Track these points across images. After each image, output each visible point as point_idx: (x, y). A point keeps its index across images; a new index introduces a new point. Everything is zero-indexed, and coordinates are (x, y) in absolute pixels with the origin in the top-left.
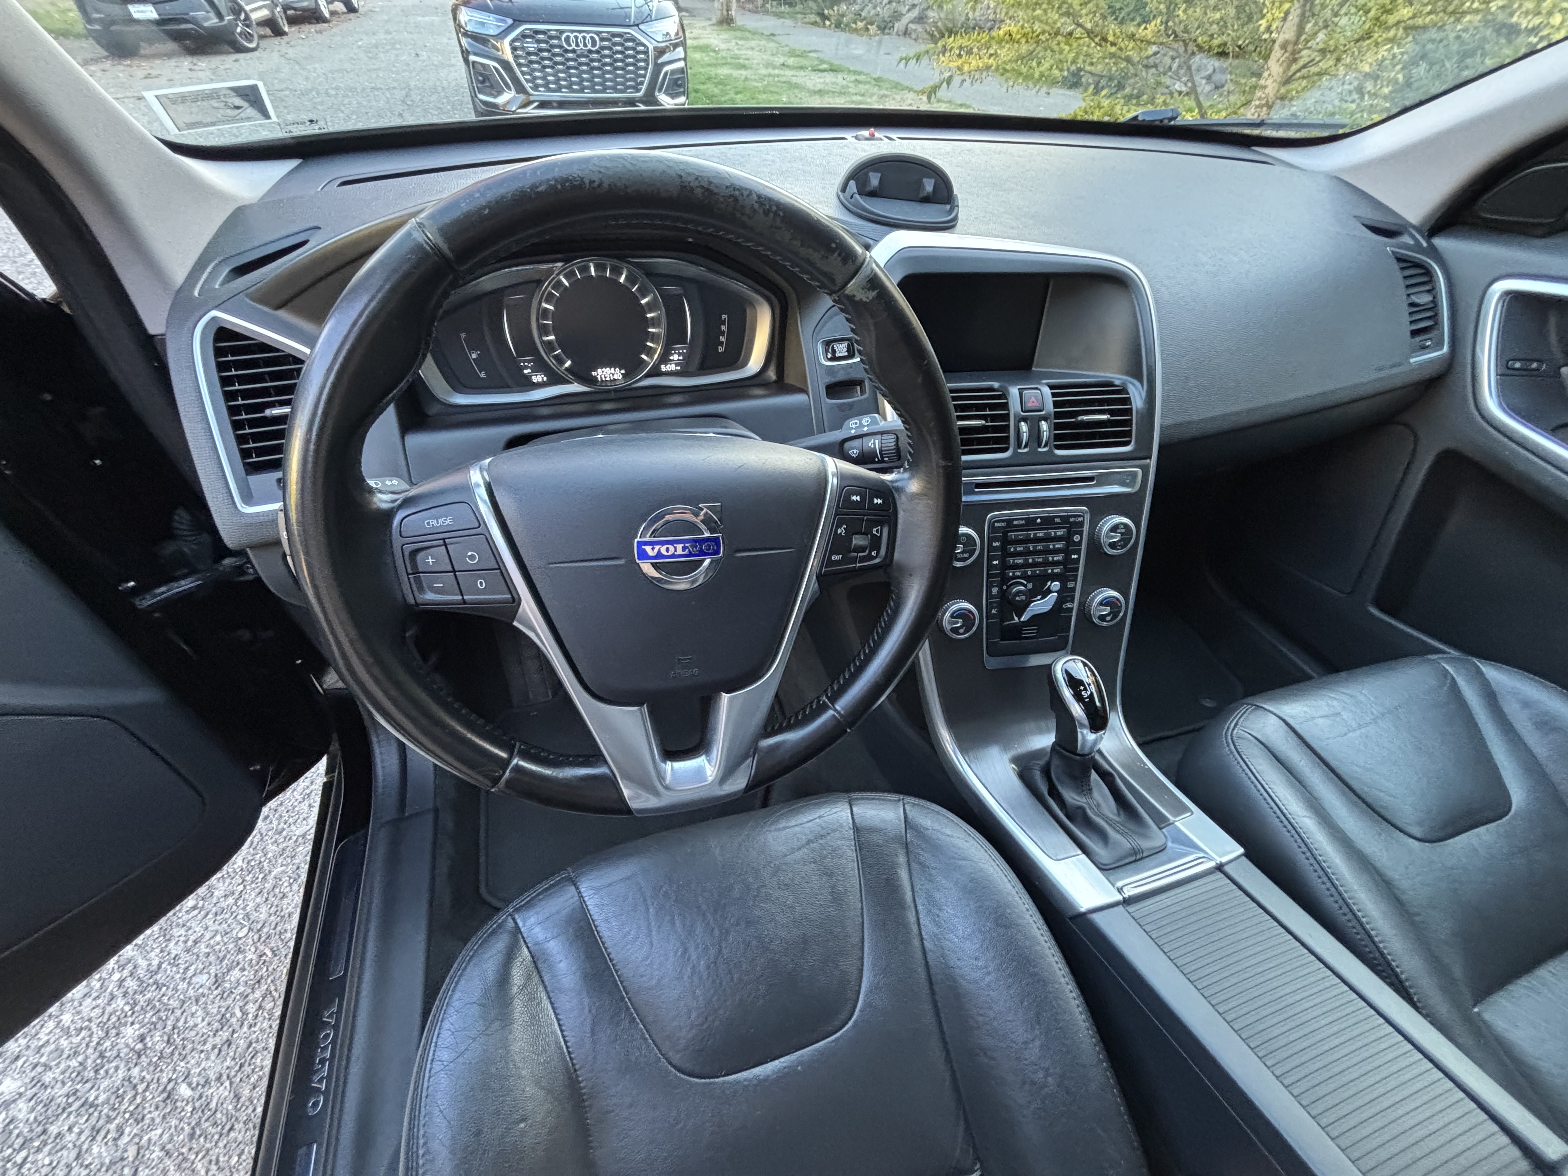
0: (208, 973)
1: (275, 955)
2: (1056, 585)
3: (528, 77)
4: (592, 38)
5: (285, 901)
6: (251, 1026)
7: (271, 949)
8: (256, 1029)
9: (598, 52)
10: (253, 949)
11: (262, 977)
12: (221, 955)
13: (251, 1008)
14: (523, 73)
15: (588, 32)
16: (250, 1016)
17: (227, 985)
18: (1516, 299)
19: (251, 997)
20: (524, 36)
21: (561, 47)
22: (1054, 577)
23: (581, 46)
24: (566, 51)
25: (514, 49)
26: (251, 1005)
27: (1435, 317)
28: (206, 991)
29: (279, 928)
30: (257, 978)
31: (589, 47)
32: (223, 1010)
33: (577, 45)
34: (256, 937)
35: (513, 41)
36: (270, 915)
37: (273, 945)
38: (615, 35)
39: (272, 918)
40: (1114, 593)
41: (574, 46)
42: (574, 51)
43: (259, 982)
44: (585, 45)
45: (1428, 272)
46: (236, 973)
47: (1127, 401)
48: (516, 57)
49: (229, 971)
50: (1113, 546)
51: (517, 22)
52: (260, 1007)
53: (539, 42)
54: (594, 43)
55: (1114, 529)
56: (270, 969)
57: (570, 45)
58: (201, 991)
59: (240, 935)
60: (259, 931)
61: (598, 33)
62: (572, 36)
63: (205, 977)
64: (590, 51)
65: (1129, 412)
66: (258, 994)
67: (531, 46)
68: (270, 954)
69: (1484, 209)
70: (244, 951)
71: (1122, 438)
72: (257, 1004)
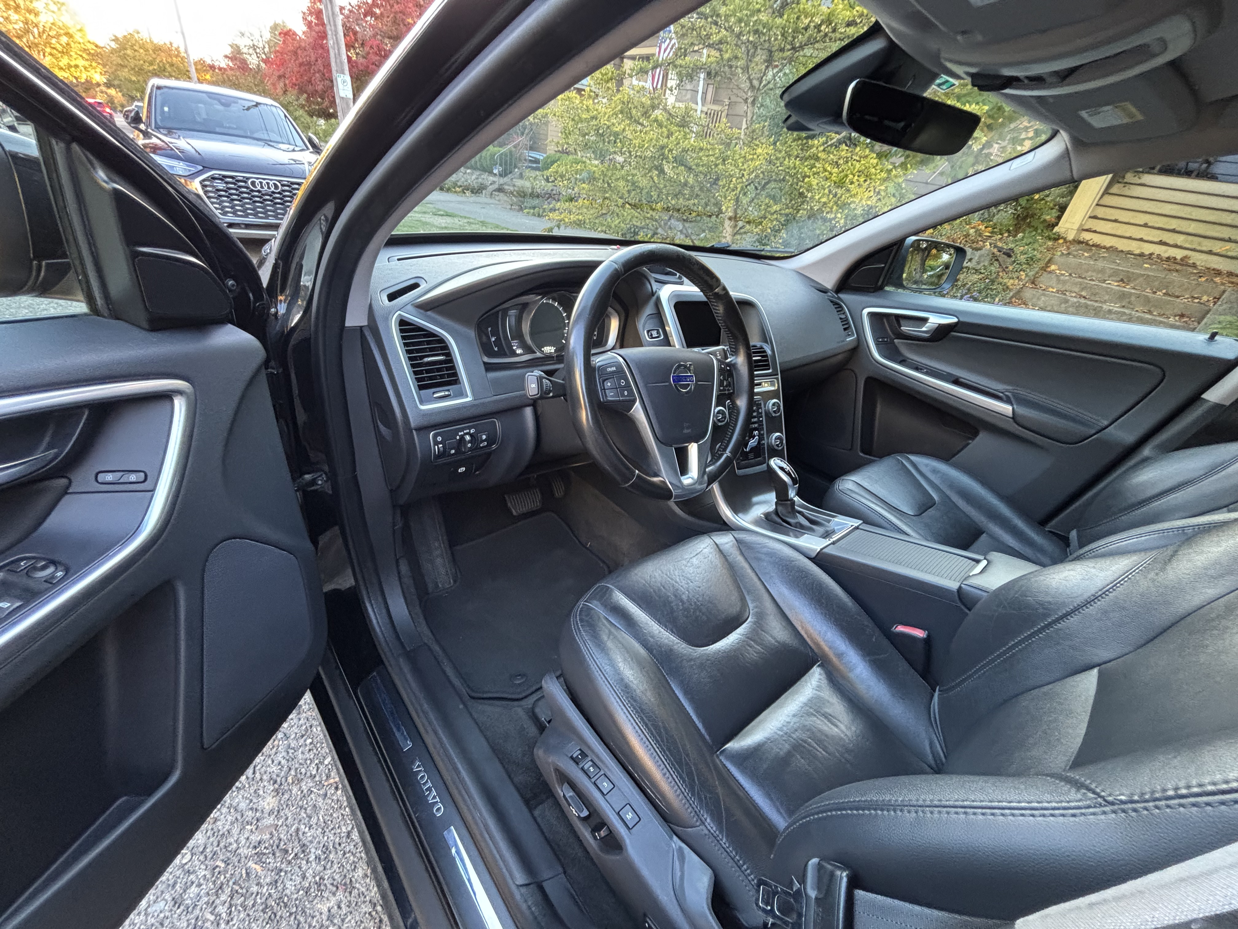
0: (164, 899)
1: (228, 864)
2: (756, 433)
3: (217, 206)
4: (275, 184)
5: (219, 823)
6: (228, 922)
7: (223, 860)
8: (234, 922)
9: (279, 193)
10: (203, 867)
11: (222, 884)
12: (171, 882)
13: (222, 910)
14: (212, 203)
15: (271, 180)
16: (224, 915)
17: (189, 902)
18: (872, 315)
19: (218, 902)
20: (213, 178)
21: (247, 188)
22: (756, 429)
23: (266, 188)
24: (252, 191)
25: (204, 187)
26: (221, 907)
27: (848, 323)
28: (167, 914)
29: (222, 845)
30: (218, 886)
31: (273, 189)
32: (193, 921)
33: (262, 187)
34: (202, 858)
35: (204, 180)
36: (209, 838)
37: (221, 857)
38: (293, 183)
39: (211, 840)
40: (778, 434)
41: (259, 188)
42: (259, 191)
43: (221, 888)
44: (269, 188)
45: (841, 307)
46: (194, 890)
47: (765, 352)
48: (206, 192)
49: (185, 891)
50: (775, 412)
51: (206, 168)
52: (231, 906)
53: (227, 183)
54: (276, 187)
55: (774, 404)
56: (228, 876)
57: (255, 187)
58: (162, 915)
59: (184, 861)
60: (202, 852)
61: (279, 181)
62: (257, 181)
63: (162, 904)
64: (273, 192)
65: (766, 356)
66: (223, 897)
67: (221, 185)
68: (223, 865)
69: (852, 282)
70: (194, 872)
71: (767, 367)
72: (227, 905)
